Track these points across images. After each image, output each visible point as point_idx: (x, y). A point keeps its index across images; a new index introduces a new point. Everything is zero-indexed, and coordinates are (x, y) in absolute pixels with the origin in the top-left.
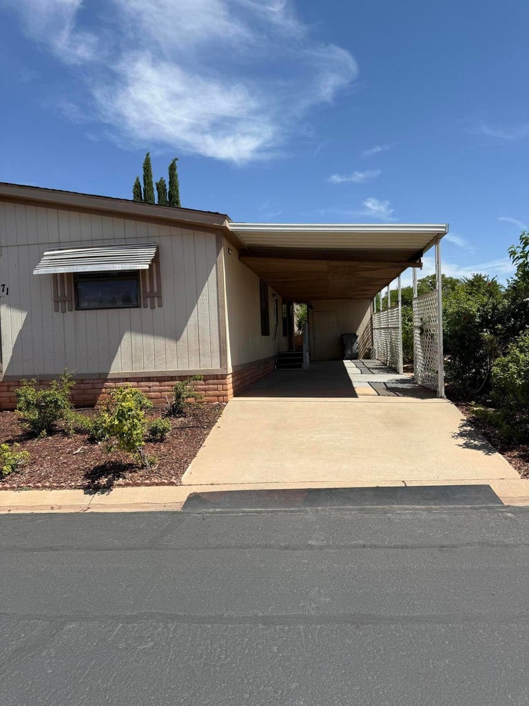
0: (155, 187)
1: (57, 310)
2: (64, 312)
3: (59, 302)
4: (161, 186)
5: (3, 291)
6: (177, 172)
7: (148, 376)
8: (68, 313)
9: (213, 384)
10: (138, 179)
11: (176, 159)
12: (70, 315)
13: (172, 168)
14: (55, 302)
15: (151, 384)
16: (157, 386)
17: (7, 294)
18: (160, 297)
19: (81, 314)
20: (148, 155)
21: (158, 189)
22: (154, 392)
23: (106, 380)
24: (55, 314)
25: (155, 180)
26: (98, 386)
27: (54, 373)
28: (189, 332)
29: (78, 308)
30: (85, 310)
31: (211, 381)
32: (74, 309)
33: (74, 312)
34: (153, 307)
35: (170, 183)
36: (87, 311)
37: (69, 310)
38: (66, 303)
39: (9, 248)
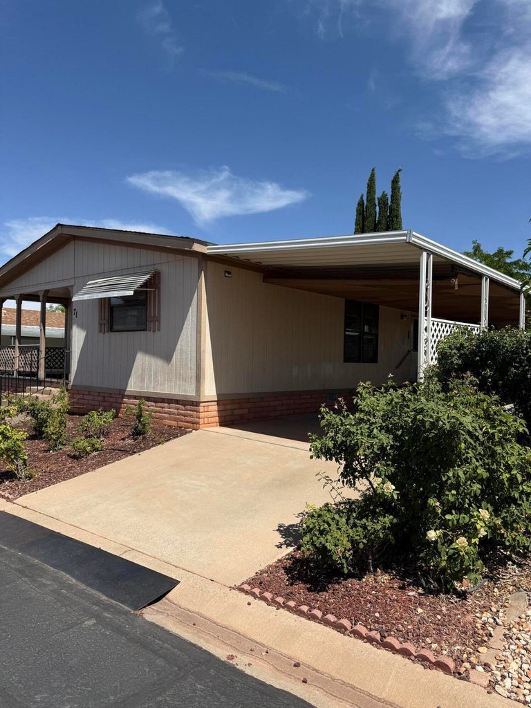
0: (377, 202)
2: (104, 333)
3: (102, 324)
4: (383, 200)
5: (74, 314)
7: (148, 396)
8: (106, 334)
9: (190, 411)
10: (362, 197)
11: (399, 171)
12: (107, 336)
13: (395, 181)
14: (100, 325)
17: (77, 317)
18: (159, 321)
19: (113, 335)
20: (373, 170)
21: (379, 204)
23: (124, 396)
24: (99, 334)
25: (378, 195)
26: (119, 400)
28: (176, 357)
29: (112, 330)
30: (115, 331)
31: (188, 407)
32: (109, 330)
33: (109, 332)
34: (154, 331)
35: (392, 196)
36: (117, 333)
37: (107, 332)
38: (106, 325)
39: (79, 279)
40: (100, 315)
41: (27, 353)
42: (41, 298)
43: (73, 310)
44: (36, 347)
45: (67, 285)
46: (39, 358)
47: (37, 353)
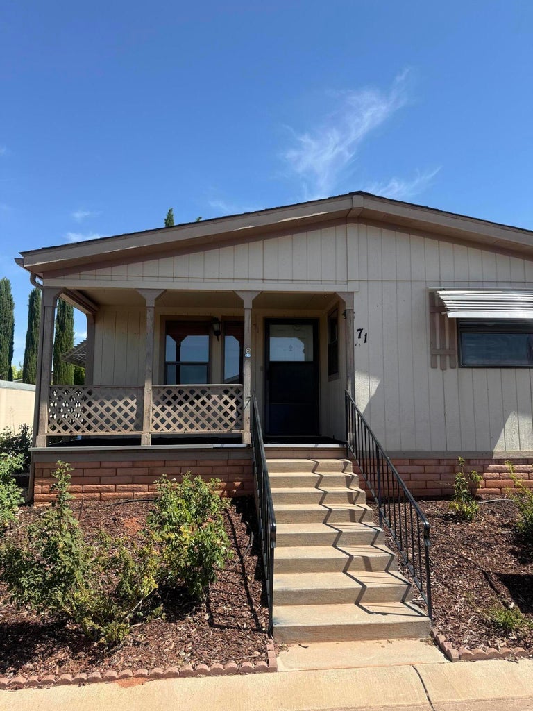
1: (434, 366)
2: (443, 369)
3: (437, 354)
5: (360, 337)
8: (449, 371)
12: (452, 374)
14: (432, 355)
17: (365, 342)
19: (467, 373)
23: (491, 461)
27: (430, 450)
29: (463, 366)
30: (472, 367)
32: (457, 366)
33: (457, 370)
36: (474, 369)
37: (452, 367)
38: (448, 357)
39: (370, 283)
40: (433, 343)
41: (189, 400)
42: (248, 304)
43: (355, 330)
44: (229, 389)
45: (335, 290)
46: (242, 408)
47: (229, 400)
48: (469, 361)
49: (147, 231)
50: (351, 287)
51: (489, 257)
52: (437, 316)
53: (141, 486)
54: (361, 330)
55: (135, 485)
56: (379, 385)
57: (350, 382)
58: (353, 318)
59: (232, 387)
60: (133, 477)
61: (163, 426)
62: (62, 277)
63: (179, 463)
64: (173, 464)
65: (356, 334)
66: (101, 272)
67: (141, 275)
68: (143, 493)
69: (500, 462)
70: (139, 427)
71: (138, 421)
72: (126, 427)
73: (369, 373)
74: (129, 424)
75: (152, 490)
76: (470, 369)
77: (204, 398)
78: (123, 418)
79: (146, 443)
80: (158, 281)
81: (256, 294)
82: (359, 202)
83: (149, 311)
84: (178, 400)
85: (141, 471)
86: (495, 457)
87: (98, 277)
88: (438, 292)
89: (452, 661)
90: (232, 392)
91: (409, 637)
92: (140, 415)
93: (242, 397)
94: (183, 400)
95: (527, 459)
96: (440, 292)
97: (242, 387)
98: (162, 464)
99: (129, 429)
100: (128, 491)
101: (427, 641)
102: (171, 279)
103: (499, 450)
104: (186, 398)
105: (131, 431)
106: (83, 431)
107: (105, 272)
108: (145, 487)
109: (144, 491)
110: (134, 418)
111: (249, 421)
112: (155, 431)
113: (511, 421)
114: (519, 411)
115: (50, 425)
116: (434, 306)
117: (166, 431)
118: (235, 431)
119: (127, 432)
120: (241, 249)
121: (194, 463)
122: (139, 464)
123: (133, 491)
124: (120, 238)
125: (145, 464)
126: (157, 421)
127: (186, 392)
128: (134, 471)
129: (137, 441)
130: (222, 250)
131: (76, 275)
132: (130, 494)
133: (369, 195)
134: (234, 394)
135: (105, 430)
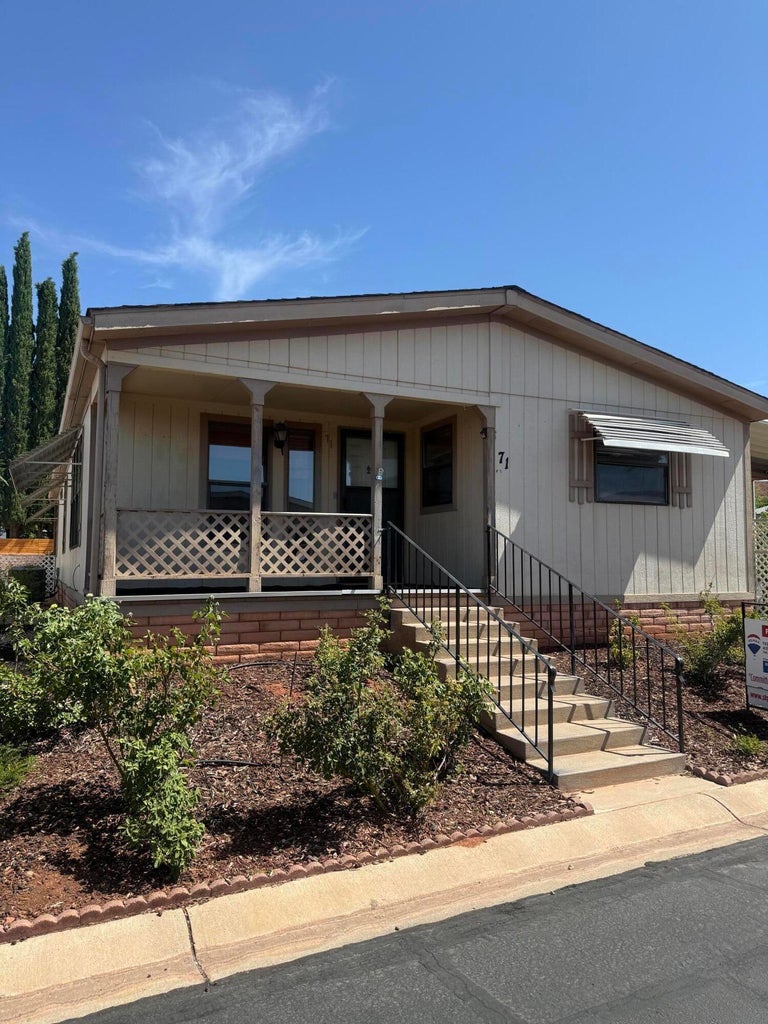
0: (34, 289)
1: (572, 500)
5: (501, 462)
6: (79, 276)
8: (586, 505)
11: (77, 254)
12: (588, 507)
14: (571, 487)
15: (679, 612)
16: (685, 615)
17: (507, 468)
18: (689, 494)
19: (602, 508)
20: (25, 235)
21: (39, 293)
22: (683, 622)
24: (569, 503)
28: (717, 542)
29: (598, 500)
30: (606, 502)
33: (594, 504)
34: (681, 507)
36: (609, 505)
37: (588, 501)
38: (585, 490)
39: (512, 397)
40: (571, 472)
41: (307, 533)
42: (379, 411)
43: (497, 454)
44: (356, 520)
45: (476, 403)
46: (371, 545)
47: (356, 534)
48: (604, 495)
49: (269, 301)
50: (494, 400)
51: (625, 379)
52: (576, 441)
53: (250, 646)
54: (502, 453)
55: (242, 646)
56: (520, 519)
57: (490, 516)
58: (495, 438)
59: (359, 518)
60: (239, 634)
61: (274, 567)
62: (135, 350)
63: (298, 615)
64: (290, 616)
65: (498, 458)
66: (191, 348)
67: (246, 359)
68: (253, 656)
69: (629, 606)
70: (245, 567)
71: (242, 560)
72: (227, 568)
73: (510, 506)
74: (231, 564)
75: (264, 650)
76: (605, 504)
77: (326, 531)
78: (222, 555)
79: (255, 589)
80: (268, 370)
81: (390, 399)
82: (513, 298)
83: (257, 410)
84: (293, 533)
85: (249, 627)
86: (626, 601)
87: (188, 356)
88: (585, 415)
89: (726, 786)
90: (359, 524)
91: (670, 774)
92: (246, 552)
93: (370, 531)
94: (300, 533)
95: (653, 604)
96: (589, 416)
97: (372, 519)
98: (276, 616)
99: (231, 571)
100: (233, 653)
101: (687, 774)
102: (286, 369)
103: (629, 595)
104: (303, 530)
105: (234, 572)
106: (168, 573)
107: (198, 349)
108: (255, 647)
109: (253, 652)
110: (238, 555)
111: (380, 560)
112: (264, 573)
113: (640, 561)
114: (647, 552)
115: (120, 564)
116: (574, 431)
117: (279, 574)
118: (364, 574)
119: (228, 575)
120: (372, 338)
121: (316, 615)
122: (248, 617)
123: (239, 653)
124: (232, 305)
125: (255, 617)
126: (267, 559)
127: (303, 523)
128: (241, 627)
129: (243, 586)
130: (350, 336)
131: (156, 350)
132: (236, 657)
133: (524, 291)
134: (362, 526)
135: (198, 571)
